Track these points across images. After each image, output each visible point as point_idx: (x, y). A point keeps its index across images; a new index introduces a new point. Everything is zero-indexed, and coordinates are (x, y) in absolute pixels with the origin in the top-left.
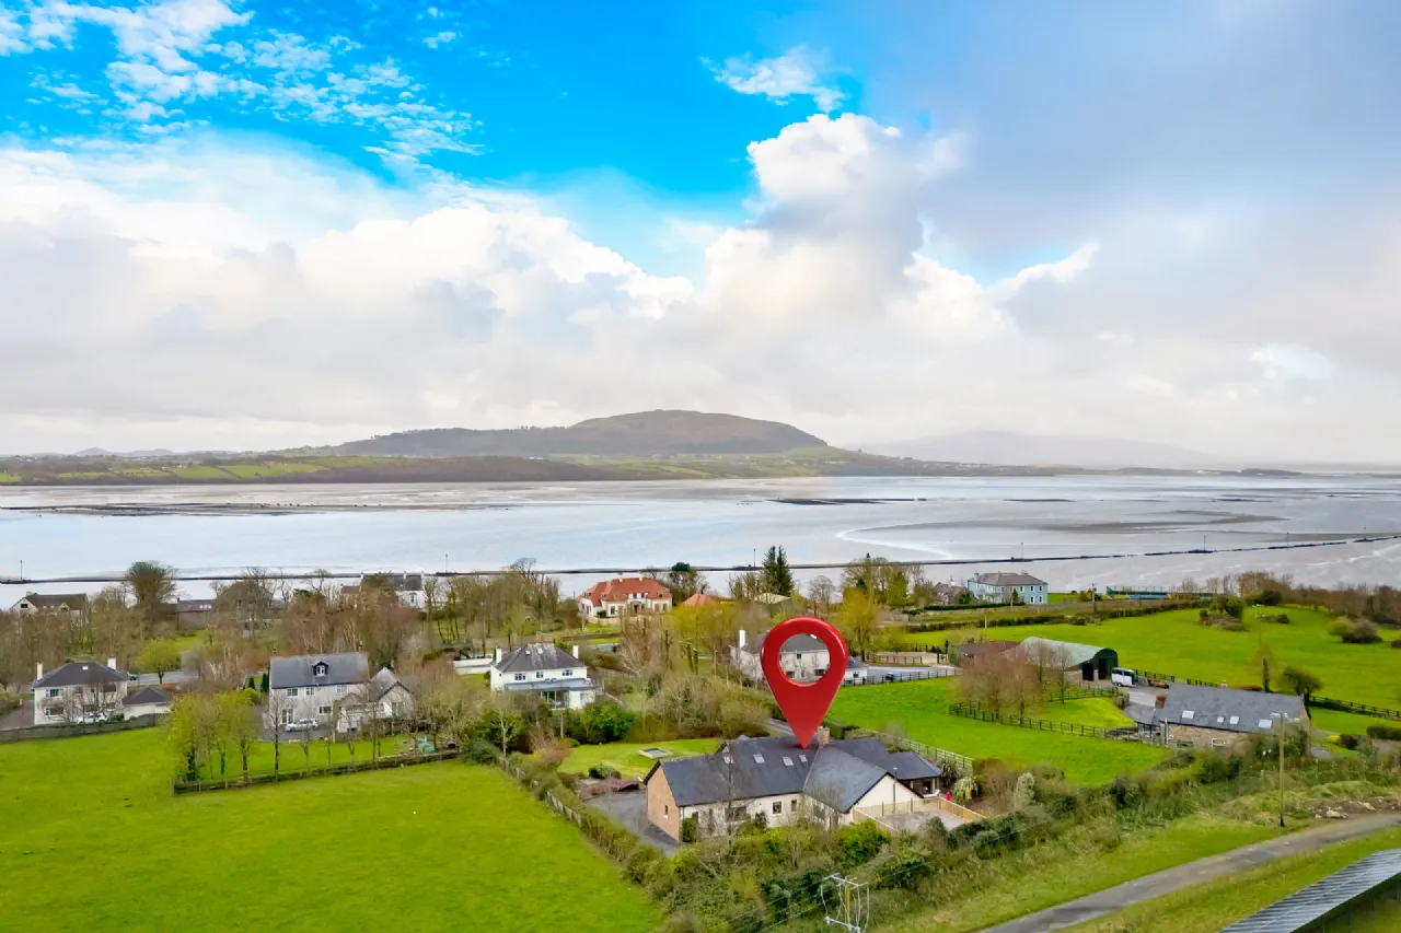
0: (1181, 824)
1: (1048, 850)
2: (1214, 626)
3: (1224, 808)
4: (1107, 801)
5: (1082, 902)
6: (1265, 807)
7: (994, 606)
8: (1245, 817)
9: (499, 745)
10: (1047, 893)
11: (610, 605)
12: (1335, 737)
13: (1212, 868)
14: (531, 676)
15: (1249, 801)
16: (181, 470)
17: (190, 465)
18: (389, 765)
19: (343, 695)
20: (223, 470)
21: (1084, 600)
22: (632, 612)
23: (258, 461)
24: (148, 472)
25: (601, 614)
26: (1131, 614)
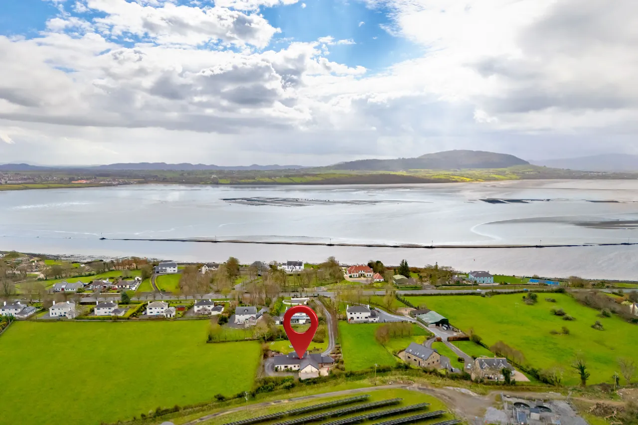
9: (265, 340)
11: (353, 274)
12: (458, 357)
16: (277, 179)
17: (281, 177)
18: (247, 340)
19: (250, 316)
20: (291, 179)
21: (501, 284)
22: (360, 276)
23: (302, 176)
24: (267, 180)
25: (351, 277)
26: (505, 293)
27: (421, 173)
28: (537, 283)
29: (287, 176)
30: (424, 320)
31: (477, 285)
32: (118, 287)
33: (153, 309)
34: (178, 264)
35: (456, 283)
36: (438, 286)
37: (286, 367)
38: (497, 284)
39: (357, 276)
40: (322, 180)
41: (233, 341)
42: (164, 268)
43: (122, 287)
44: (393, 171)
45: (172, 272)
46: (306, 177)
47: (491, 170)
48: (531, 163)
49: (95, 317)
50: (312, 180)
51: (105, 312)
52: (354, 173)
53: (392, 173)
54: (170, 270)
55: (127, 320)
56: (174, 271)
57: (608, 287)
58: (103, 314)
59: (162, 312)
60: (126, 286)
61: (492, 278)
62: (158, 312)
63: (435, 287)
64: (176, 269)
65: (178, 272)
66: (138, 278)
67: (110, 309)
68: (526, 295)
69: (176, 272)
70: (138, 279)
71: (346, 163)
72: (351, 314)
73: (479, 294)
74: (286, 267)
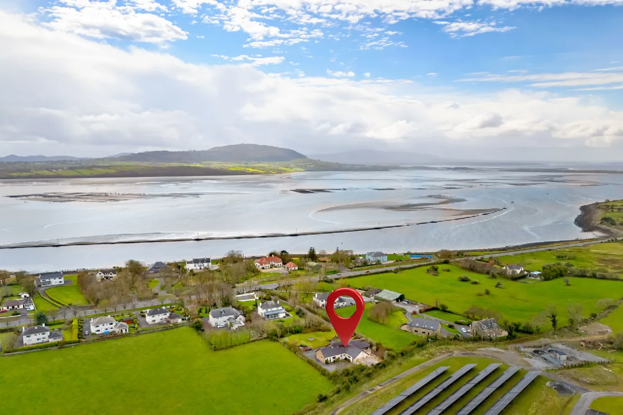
0: (413, 358)
1: (390, 367)
2: (431, 274)
3: (420, 353)
4: (400, 355)
5: (395, 377)
6: (427, 353)
7: (373, 265)
8: (423, 356)
9: (278, 337)
10: (390, 376)
11: (265, 265)
12: (447, 325)
13: (416, 369)
14: (269, 310)
15: (424, 352)
16: (60, 172)
17: (63, 169)
18: (253, 341)
19: (228, 318)
20: (78, 172)
21: (397, 261)
22: (272, 266)
23: (90, 168)
24: (47, 173)
25: (263, 268)
26: (409, 268)
27: (215, 165)
28: (420, 258)
29: (71, 168)
30: (384, 297)
31: (381, 264)
32: (8, 308)
33: (101, 326)
34: (65, 273)
35: (364, 264)
36: (351, 268)
37: (334, 358)
38: (392, 262)
39: (269, 267)
40: (116, 173)
41: (240, 344)
42: (47, 280)
43: (13, 307)
44: (186, 163)
45: (58, 283)
46: (96, 169)
47: (278, 163)
48: (308, 157)
49: (25, 347)
50: (104, 172)
51: (38, 339)
52: (145, 164)
53: (186, 165)
54: (55, 282)
55: (77, 344)
56: (61, 282)
57: (466, 256)
58: (35, 341)
59: (112, 328)
60: (18, 306)
61: (386, 257)
62: (107, 329)
63: (350, 270)
64: (62, 280)
65: (65, 283)
66: (25, 294)
67: (43, 334)
68: (429, 267)
69: (63, 283)
70: (25, 296)
71: (133, 154)
72: (322, 301)
73: (391, 271)
74: (193, 265)
